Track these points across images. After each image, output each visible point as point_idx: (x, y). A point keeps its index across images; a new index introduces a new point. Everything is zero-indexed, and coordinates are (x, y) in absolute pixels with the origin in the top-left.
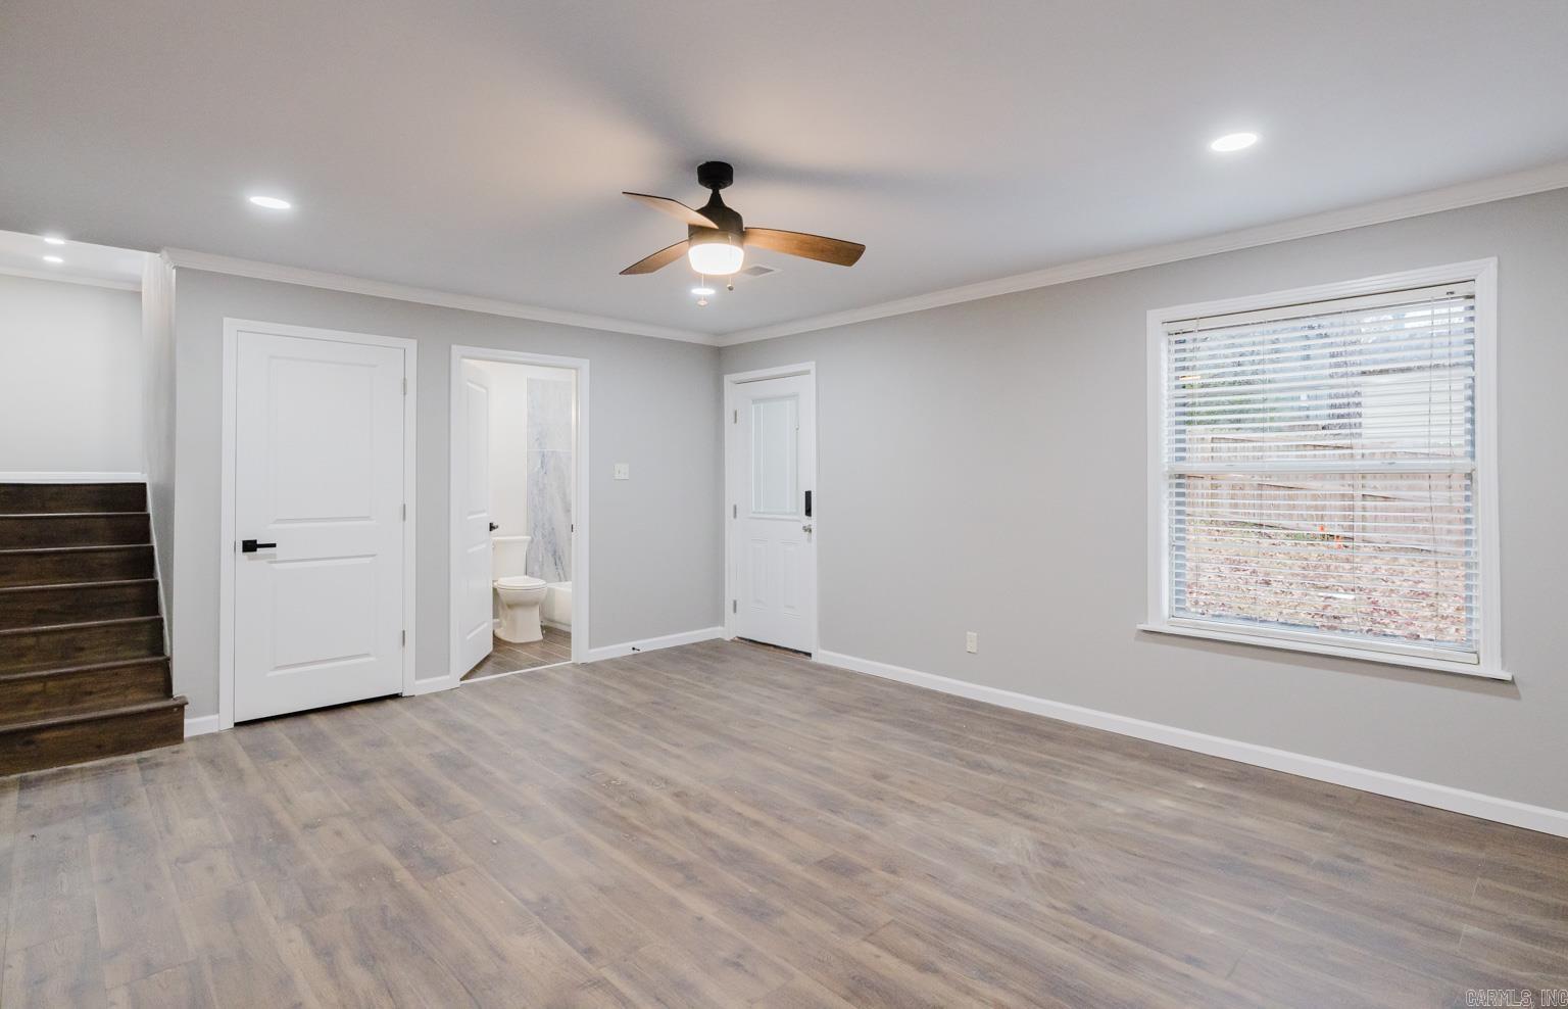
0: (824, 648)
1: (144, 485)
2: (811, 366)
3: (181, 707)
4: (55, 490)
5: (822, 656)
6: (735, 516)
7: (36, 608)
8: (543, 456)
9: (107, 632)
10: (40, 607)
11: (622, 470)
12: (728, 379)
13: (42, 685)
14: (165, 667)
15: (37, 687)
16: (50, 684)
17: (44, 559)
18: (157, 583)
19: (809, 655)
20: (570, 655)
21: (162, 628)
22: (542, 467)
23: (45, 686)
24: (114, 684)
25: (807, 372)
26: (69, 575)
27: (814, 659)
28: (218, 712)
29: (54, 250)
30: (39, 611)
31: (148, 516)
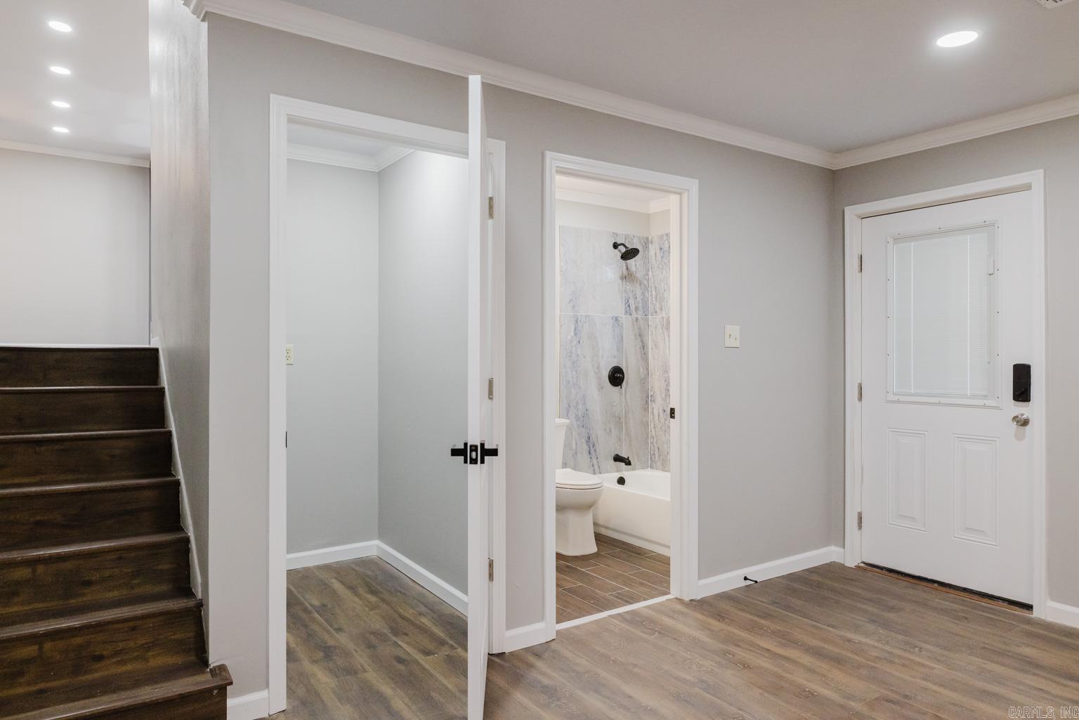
0: (1053, 599)
1: (156, 350)
2: (1036, 177)
3: (222, 690)
4: (58, 356)
5: (1049, 610)
6: (860, 398)
7: (32, 520)
8: (577, 321)
9: (120, 558)
10: (38, 518)
11: (733, 334)
12: (851, 212)
13: (36, 647)
14: (196, 617)
15: (30, 651)
16: (48, 646)
17: (43, 448)
18: (178, 483)
19: (1029, 607)
20: (668, 588)
21: (187, 551)
22: (576, 335)
23: (41, 648)
24: (131, 644)
25: (1028, 187)
26: (74, 472)
27: (1037, 614)
28: (267, 686)
29: (61, 117)
30: (38, 523)
31: (162, 391)
